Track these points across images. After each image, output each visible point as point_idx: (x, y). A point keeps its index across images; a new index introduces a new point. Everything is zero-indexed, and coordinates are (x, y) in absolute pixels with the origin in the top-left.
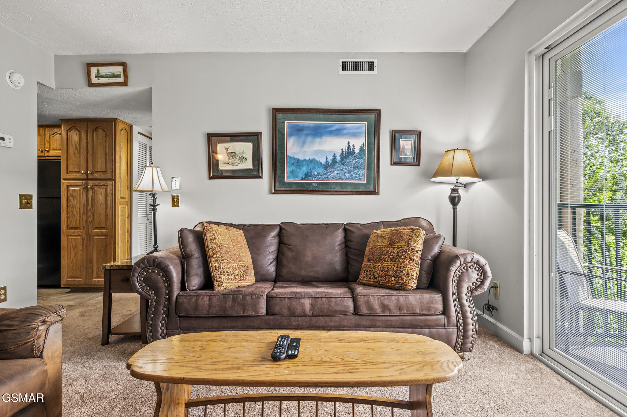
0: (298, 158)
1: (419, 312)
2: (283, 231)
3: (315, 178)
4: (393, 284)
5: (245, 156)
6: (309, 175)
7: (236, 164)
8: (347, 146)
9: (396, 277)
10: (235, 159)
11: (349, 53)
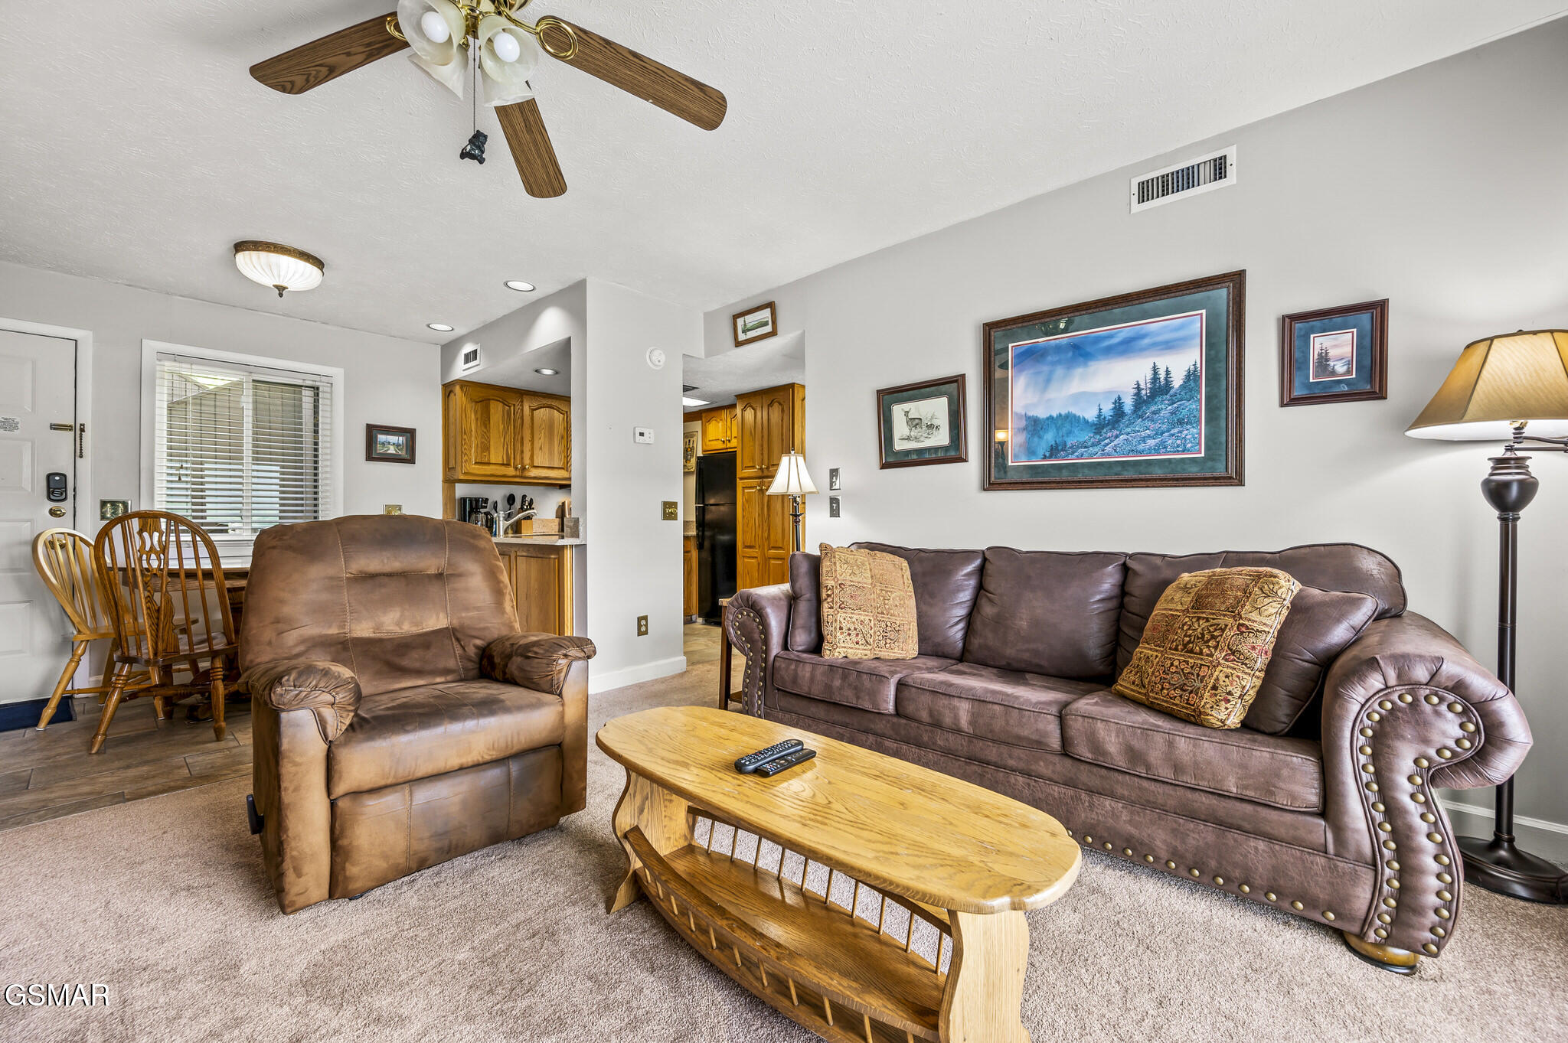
0: (1035, 415)
1: (1234, 790)
2: (988, 565)
3: (1073, 453)
4: (1176, 705)
5: (936, 422)
6: (1060, 448)
7: (922, 439)
8: (1150, 375)
9: (1185, 691)
10: (919, 430)
11: (1154, 159)
